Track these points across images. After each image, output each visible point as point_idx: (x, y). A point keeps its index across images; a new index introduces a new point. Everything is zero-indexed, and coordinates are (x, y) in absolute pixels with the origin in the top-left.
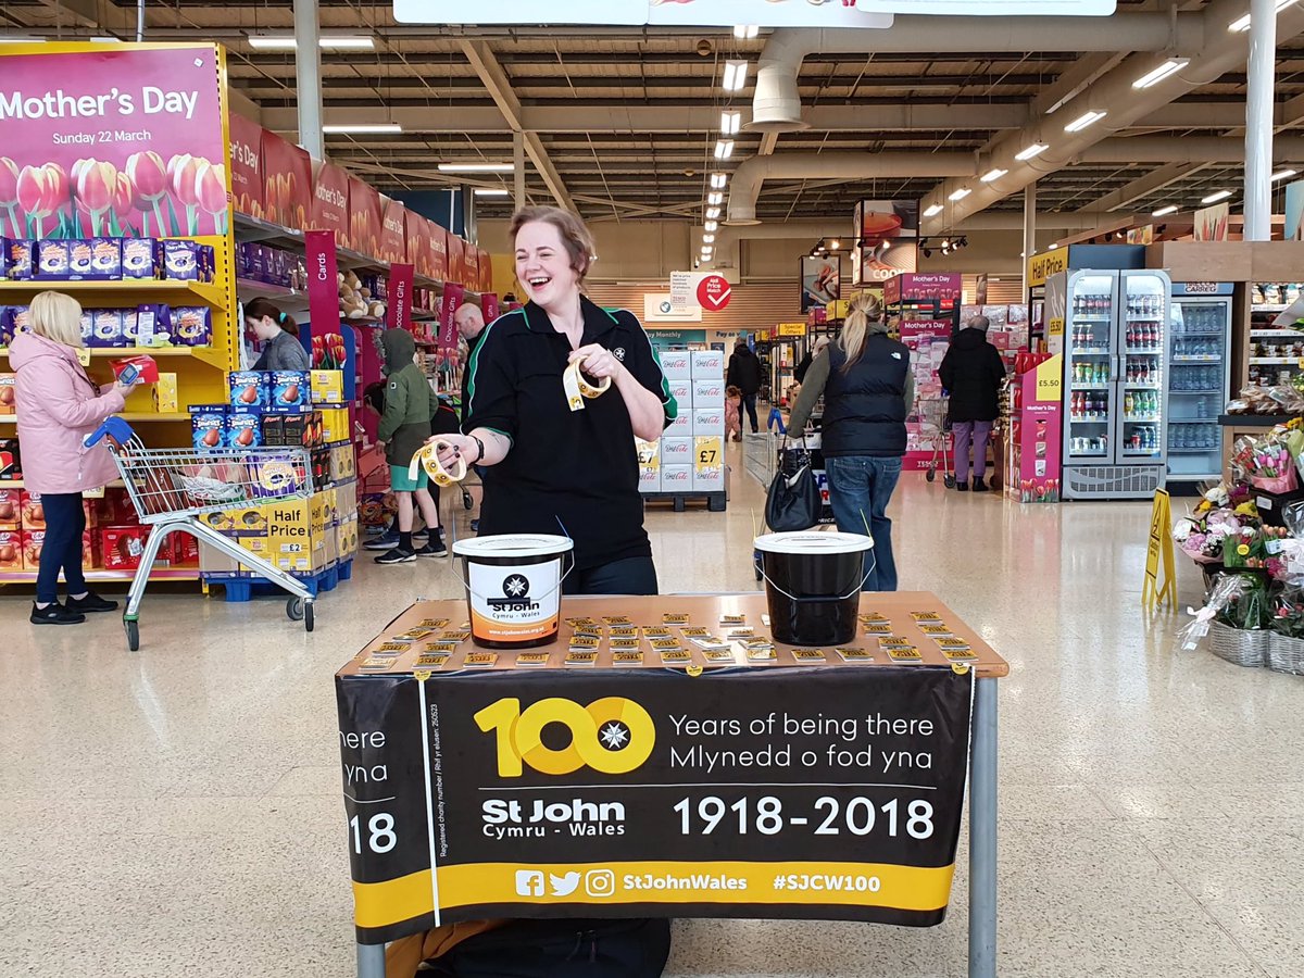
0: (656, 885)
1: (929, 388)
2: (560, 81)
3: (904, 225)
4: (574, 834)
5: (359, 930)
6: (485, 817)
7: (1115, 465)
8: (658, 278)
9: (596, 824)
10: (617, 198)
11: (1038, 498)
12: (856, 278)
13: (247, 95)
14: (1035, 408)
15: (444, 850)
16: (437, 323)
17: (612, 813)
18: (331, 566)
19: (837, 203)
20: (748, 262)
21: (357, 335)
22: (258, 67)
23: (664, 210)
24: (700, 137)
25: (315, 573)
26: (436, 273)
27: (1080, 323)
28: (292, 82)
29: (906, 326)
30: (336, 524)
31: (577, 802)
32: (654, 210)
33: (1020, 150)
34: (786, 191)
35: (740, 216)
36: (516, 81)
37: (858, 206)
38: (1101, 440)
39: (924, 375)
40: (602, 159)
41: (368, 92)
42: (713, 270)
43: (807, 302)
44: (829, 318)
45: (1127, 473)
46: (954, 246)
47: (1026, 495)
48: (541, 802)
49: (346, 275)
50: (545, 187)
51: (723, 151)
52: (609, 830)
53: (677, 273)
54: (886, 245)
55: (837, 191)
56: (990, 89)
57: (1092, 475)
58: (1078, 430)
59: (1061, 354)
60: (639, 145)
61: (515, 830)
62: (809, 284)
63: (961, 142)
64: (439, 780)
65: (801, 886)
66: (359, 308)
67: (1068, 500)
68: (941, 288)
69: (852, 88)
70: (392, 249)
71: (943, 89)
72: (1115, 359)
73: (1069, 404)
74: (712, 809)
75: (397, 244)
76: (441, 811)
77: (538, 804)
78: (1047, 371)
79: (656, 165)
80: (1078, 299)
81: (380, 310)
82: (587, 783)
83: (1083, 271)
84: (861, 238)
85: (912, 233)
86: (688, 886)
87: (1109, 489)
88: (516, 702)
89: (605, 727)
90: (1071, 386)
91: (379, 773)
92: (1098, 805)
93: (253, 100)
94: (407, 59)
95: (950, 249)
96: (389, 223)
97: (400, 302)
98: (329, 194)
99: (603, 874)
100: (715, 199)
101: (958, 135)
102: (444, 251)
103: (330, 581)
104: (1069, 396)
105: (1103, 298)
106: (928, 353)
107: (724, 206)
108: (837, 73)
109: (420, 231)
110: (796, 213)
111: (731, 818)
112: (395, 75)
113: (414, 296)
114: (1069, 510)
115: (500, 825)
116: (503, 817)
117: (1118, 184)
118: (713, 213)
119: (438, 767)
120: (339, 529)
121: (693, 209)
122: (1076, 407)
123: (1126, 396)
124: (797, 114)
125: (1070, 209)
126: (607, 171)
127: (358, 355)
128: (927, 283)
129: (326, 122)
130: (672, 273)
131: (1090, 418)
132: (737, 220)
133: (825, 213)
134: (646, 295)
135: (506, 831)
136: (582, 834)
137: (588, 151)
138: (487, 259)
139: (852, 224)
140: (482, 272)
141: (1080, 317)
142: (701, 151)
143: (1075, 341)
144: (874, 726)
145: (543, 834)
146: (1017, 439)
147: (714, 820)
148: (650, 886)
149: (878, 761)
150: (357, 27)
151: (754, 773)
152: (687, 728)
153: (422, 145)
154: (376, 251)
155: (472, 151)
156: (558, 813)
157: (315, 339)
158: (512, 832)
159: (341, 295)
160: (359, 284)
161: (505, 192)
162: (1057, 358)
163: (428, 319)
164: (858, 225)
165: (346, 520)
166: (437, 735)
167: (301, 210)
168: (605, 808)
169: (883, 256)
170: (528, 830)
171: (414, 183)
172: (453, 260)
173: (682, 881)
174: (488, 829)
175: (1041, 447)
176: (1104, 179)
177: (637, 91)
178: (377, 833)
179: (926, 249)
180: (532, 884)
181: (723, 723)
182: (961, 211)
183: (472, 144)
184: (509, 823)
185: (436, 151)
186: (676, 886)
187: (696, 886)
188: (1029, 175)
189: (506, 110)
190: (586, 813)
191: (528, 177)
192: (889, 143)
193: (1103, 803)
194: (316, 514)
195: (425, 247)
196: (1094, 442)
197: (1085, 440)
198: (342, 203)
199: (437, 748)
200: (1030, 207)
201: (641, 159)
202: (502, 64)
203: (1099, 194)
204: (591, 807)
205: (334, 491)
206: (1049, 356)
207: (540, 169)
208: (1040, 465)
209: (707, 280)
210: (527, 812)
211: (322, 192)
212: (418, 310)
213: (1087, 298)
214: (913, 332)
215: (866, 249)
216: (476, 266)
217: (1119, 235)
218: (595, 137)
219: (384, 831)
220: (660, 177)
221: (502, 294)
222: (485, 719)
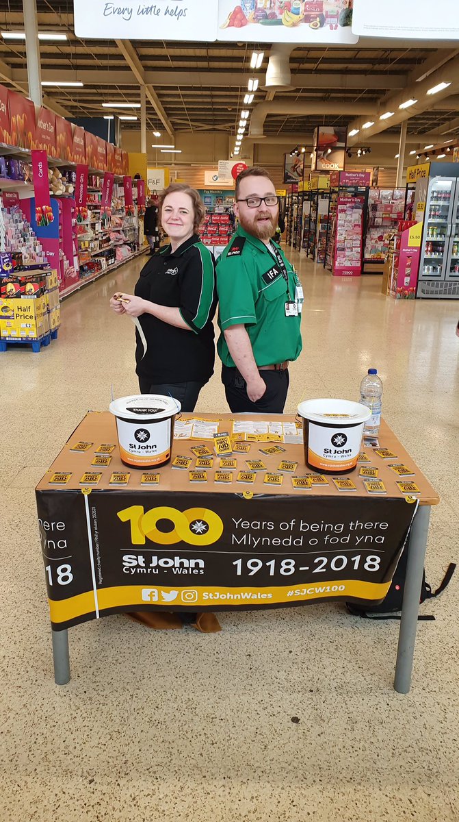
0: (221, 597)
1: (351, 233)
2: (164, 58)
3: (339, 141)
4: (175, 573)
5: (53, 624)
6: (124, 563)
7: (445, 281)
8: (212, 163)
9: (188, 569)
10: (192, 120)
11: (404, 297)
12: (313, 167)
13: (4, 61)
14: (407, 250)
15: (101, 581)
16: (101, 194)
17: (197, 564)
18: (47, 333)
19: (305, 126)
20: (258, 155)
21: (60, 204)
22: (8, 46)
23: (216, 127)
24: (236, 89)
25: (39, 339)
26: (101, 165)
27: (433, 205)
28: (24, 54)
29: (341, 200)
30: (49, 312)
31: (177, 559)
32: (211, 127)
33: (402, 102)
34: (279, 118)
35: (256, 133)
36: (142, 58)
37: (316, 129)
38: (439, 268)
39: (348, 226)
40: (185, 100)
41: (65, 61)
42: (240, 160)
43: (287, 177)
44: (299, 190)
45: (451, 285)
46: (364, 153)
47: (398, 295)
48: (156, 557)
49: (54, 170)
50: (156, 114)
51: (248, 99)
52: (195, 572)
53: (222, 161)
54: (329, 151)
55: (305, 119)
56: (389, 67)
57: (433, 285)
58: (427, 261)
59: (422, 222)
60: (204, 93)
61: (142, 570)
62: (288, 168)
63: (370, 95)
64: (97, 545)
65: (302, 594)
66: (60, 189)
67: (419, 298)
68: (360, 180)
69: (316, 65)
70: (78, 153)
71: (363, 66)
72: (450, 225)
73: (424, 248)
74: (255, 564)
75: (81, 150)
76: (99, 561)
77: (155, 559)
78: (414, 231)
79: (213, 103)
80: (433, 192)
81: (71, 190)
82: (183, 549)
83: (438, 177)
84: (317, 146)
85: (343, 145)
86: (239, 598)
87: (441, 293)
88: (141, 508)
89: (194, 523)
90: (426, 239)
91: (62, 544)
92: (450, 511)
93: (7, 64)
94: (85, 44)
95: (361, 154)
96: (77, 140)
97: (82, 185)
98: (45, 125)
99: (191, 592)
100: (243, 123)
101: (369, 91)
102: (105, 153)
103: (47, 341)
104: (424, 244)
105: (446, 193)
106: (351, 215)
107: (247, 128)
108: (309, 56)
109: (92, 142)
110: (283, 130)
111: (266, 569)
112: (80, 53)
113: (89, 180)
114: (418, 303)
115: (133, 567)
116: (135, 563)
117: (448, 119)
118: (241, 131)
119: (96, 539)
120: (51, 314)
121: (231, 127)
122: (427, 250)
123: (454, 245)
124: (289, 82)
125: (422, 132)
126: (188, 106)
127: (60, 215)
128: (352, 177)
129: (43, 79)
130: (219, 161)
131: (435, 256)
132: (254, 135)
133: (298, 131)
134: (206, 172)
135: (136, 570)
136: (179, 573)
137: (178, 96)
138: (126, 155)
139: (312, 137)
140: (124, 163)
141: (433, 202)
142: (236, 96)
143: (430, 215)
144: (353, 527)
145: (157, 572)
146: (396, 265)
147: (255, 570)
148: (218, 597)
149: (353, 540)
150: (59, 25)
151: (281, 548)
152: (242, 525)
153: (94, 91)
154: (70, 155)
155: (119, 95)
156: (166, 563)
157: (37, 209)
158: (140, 571)
159: (51, 182)
160: (60, 176)
161: (135, 118)
162: (420, 224)
163: (96, 191)
164: (316, 139)
165: (54, 309)
166: (95, 522)
167: (30, 134)
168: (193, 562)
169: (327, 156)
170: (149, 570)
171: (90, 111)
172: (109, 157)
173: (235, 596)
174: (126, 570)
175: (408, 271)
176: (442, 117)
177: (204, 64)
178: (61, 575)
179: (349, 153)
180: (151, 595)
181: (263, 523)
182: (368, 134)
183: (119, 91)
184: (138, 566)
185: (101, 94)
186: (232, 598)
187: (243, 597)
188: (406, 116)
189: (137, 74)
190: (182, 564)
191: (147, 109)
192: (333, 95)
193: (454, 511)
194: (38, 308)
195: (95, 150)
196: (434, 268)
197: (431, 267)
198: (52, 130)
199: (96, 529)
200: (403, 131)
201: (205, 100)
202: (135, 48)
203: (438, 125)
204: (186, 562)
205: (47, 295)
206: (416, 223)
207: (154, 104)
208: (407, 280)
209: (237, 165)
210: (148, 561)
211: (41, 124)
212: (91, 187)
213: (438, 192)
214: (344, 203)
215: (319, 152)
216: (120, 160)
217: (448, 150)
218: (182, 88)
219: (66, 574)
220: (215, 110)
221: (133, 176)
222: (123, 515)
